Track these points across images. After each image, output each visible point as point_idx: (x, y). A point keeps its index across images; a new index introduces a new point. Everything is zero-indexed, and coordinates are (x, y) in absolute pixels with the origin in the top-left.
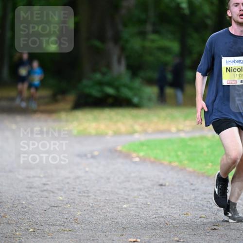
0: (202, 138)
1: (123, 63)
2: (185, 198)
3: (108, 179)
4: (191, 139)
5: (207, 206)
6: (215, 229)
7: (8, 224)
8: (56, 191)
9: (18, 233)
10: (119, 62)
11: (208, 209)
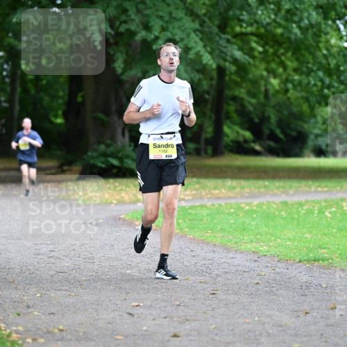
0: (202, 206)
1: (127, 134)
2: (185, 263)
3: (113, 246)
4: (191, 208)
5: (207, 272)
6: (214, 294)
7: (16, 289)
8: (63, 258)
9: (25, 298)
10: (123, 135)
11: (208, 275)
